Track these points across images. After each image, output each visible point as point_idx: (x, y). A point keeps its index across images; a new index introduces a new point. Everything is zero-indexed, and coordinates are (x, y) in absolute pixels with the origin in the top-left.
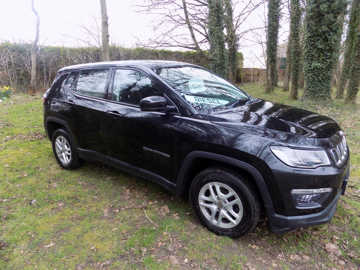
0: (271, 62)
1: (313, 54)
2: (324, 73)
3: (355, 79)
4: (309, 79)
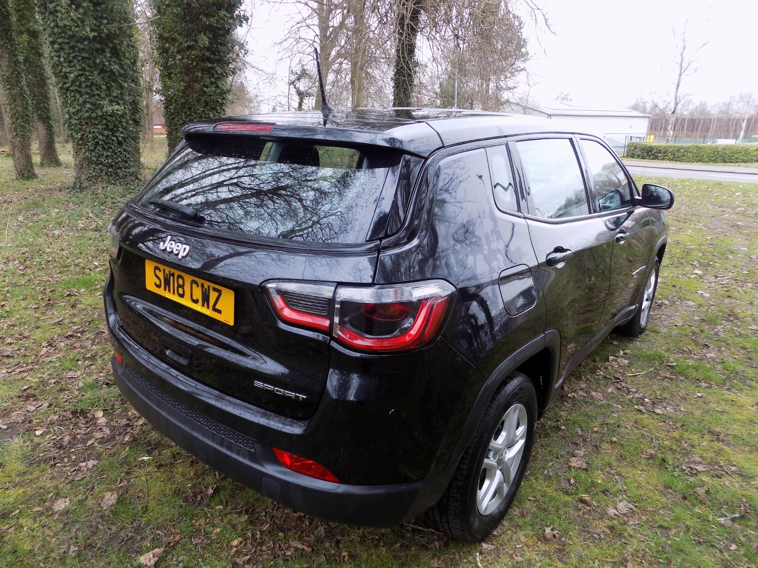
2: (124, 124)
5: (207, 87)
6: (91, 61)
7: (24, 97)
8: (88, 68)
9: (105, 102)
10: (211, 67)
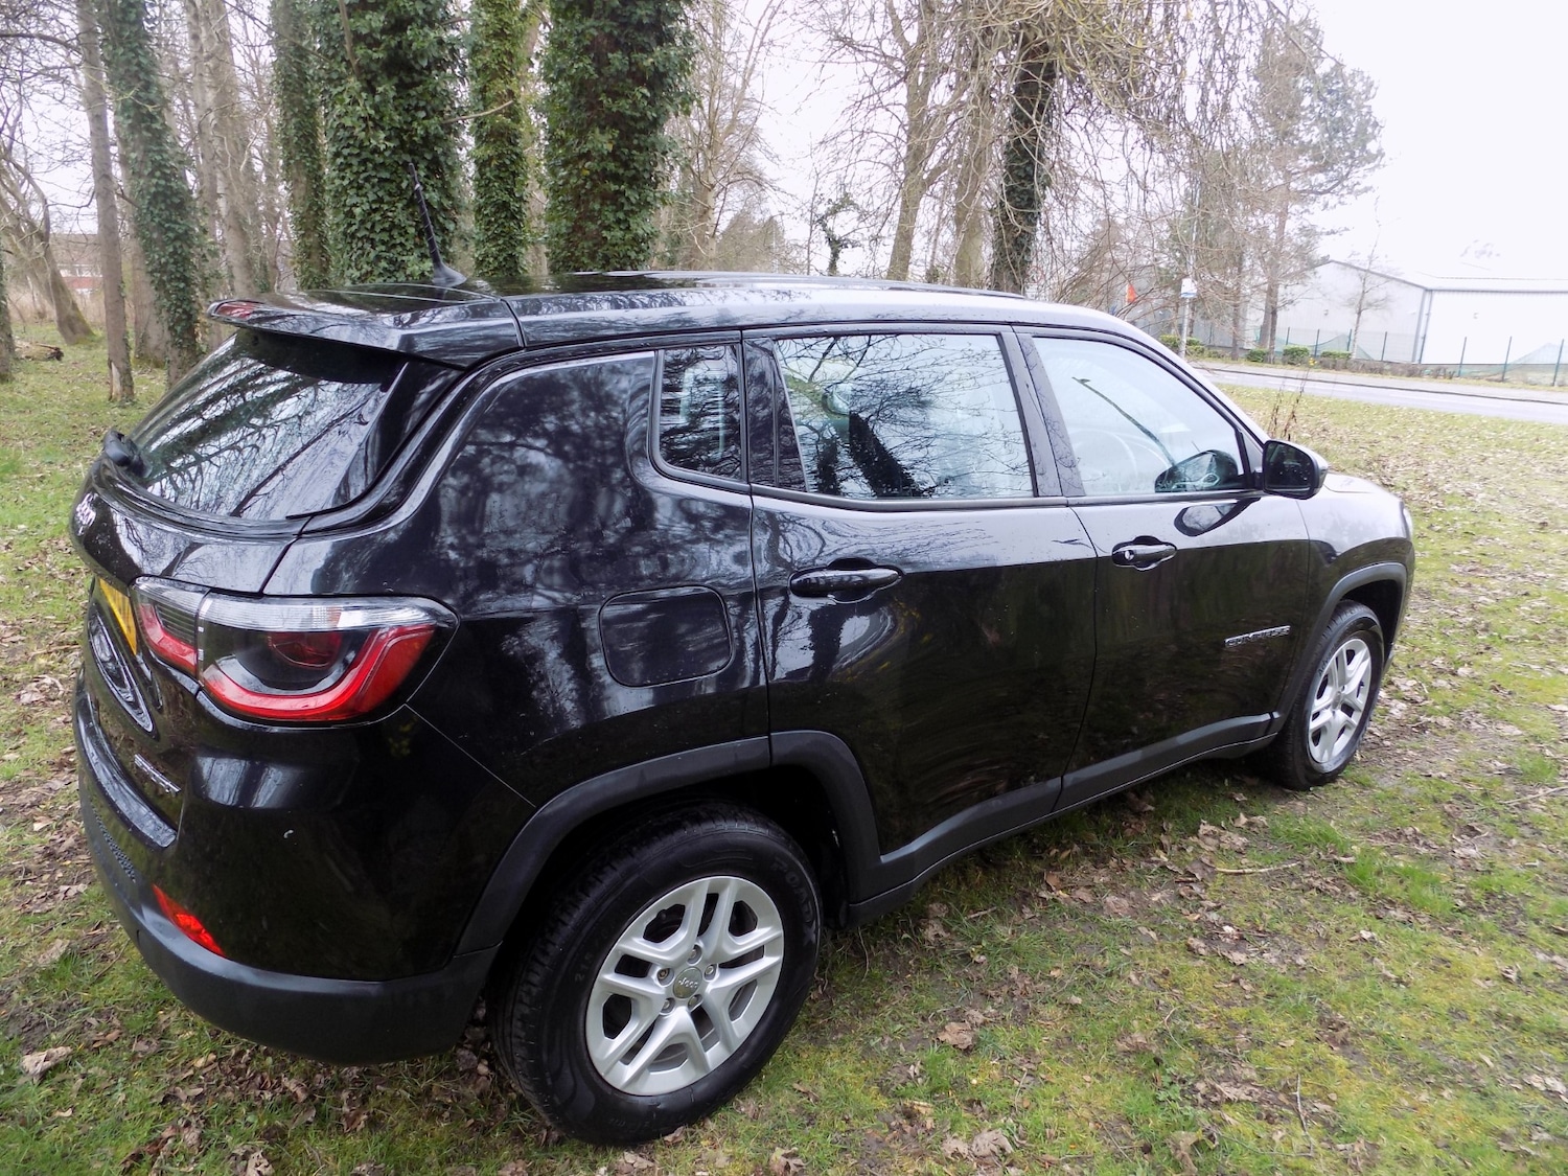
5: (608, 228)
6: (394, 185)
7: (324, 251)
8: (387, 198)
9: (411, 258)
10: (617, 192)
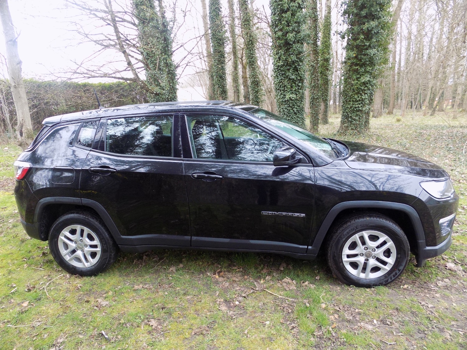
0: (221, 94)
1: (285, 84)
2: (298, 104)
3: (316, 109)
4: (284, 111)
6: (285, 75)
8: (283, 79)
